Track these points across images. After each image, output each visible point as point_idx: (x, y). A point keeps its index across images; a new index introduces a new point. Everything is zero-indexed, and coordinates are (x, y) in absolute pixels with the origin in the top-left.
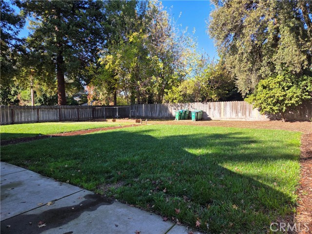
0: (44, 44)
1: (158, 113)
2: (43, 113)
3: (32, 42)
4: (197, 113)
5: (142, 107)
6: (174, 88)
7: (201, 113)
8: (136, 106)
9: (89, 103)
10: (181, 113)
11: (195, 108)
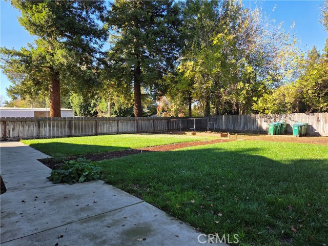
0: (123, 56)
1: (242, 126)
2: (122, 125)
3: (113, 55)
4: (301, 126)
5: (222, 119)
6: (266, 96)
7: (306, 127)
8: (215, 118)
9: (158, 115)
10: (277, 127)
11: (296, 119)
